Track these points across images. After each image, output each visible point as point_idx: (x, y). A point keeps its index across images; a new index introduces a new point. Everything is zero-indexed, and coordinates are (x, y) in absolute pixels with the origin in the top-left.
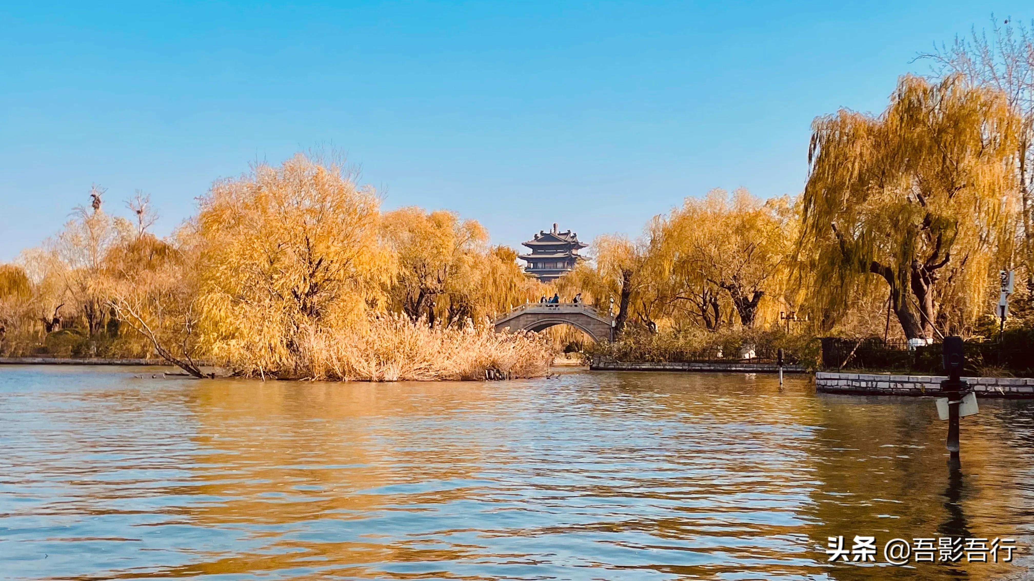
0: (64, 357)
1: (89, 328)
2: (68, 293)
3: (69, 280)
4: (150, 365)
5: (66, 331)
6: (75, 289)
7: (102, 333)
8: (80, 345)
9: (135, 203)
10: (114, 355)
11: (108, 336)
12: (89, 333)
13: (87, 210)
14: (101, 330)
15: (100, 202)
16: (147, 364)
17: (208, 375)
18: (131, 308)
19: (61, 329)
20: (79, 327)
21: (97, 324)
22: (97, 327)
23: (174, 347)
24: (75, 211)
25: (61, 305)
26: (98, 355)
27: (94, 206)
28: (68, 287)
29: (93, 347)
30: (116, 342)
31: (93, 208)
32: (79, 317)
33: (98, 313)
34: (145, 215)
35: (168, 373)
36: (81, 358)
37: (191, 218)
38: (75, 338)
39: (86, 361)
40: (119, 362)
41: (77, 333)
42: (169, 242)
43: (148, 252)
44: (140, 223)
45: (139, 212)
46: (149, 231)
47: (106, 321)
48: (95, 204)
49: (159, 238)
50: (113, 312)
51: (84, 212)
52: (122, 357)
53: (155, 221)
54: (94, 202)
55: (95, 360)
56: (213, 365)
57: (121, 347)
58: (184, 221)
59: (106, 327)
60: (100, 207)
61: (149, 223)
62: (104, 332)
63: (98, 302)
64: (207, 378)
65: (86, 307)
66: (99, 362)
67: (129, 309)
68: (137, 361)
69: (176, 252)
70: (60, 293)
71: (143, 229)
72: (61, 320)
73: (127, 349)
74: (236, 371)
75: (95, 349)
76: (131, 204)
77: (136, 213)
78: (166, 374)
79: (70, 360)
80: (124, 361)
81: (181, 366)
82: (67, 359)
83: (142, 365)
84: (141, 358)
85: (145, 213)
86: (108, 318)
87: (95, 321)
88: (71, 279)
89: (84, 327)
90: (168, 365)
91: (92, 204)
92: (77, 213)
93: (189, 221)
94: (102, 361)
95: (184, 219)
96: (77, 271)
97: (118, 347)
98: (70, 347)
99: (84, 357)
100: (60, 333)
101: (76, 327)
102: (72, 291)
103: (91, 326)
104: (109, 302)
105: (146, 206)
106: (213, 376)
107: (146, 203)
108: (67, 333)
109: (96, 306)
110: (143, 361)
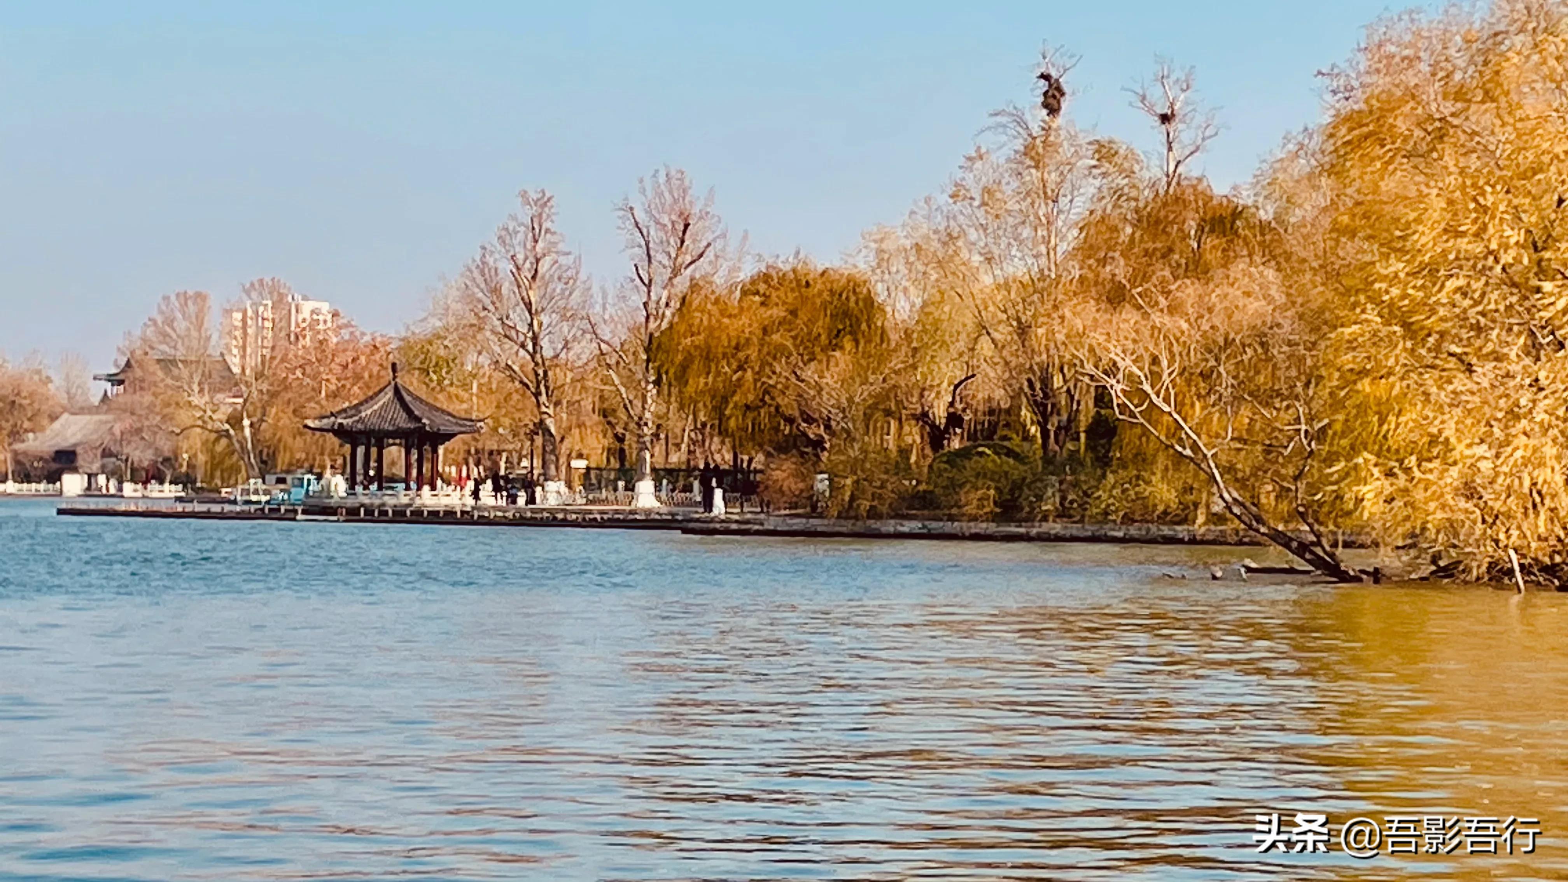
0: (974, 519)
1: (1040, 441)
2: (985, 341)
3: (986, 308)
4: (1203, 542)
5: (980, 449)
6: (1002, 333)
7: (1073, 454)
8: (1017, 486)
9: (1155, 93)
10: (1106, 513)
11: (1088, 460)
12: (1040, 453)
13: (1028, 117)
14: (1070, 446)
15: (1063, 94)
16: (1193, 541)
17: (1363, 572)
18: (1153, 387)
19: (968, 444)
20: (1014, 436)
21: (1059, 428)
22: (1061, 438)
23: (1269, 492)
24: (999, 119)
25: (967, 378)
26: (1063, 513)
27: (1045, 105)
28: (983, 328)
29: (1050, 492)
30: (1111, 478)
31: (1045, 112)
32: (1013, 411)
33: (1063, 400)
34: (1181, 126)
35: (1253, 565)
36: (1019, 522)
37: (1306, 129)
38: (1006, 468)
39: (1034, 531)
40: (1120, 534)
41: (1010, 453)
42: (1246, 198)
43: (1191, 226)
44: (1170, 149)
45: (1165, 119)
46: (1191, 169)
47: (1084, 421)
48: (1051, 101)
49: (1220, 188)
50: (1102, 397)
51: (1021, 122)
52: (1128, 519)
53: (1208, 141)
54: (1045, 94)
55: (1055, 527)
56: (1377, 545)
57: (1124, 491)
58: (1287, 139)
59: (1083, 436)
60: (1064, 105)
61: (1192, 148)
62: (1078, 451)
63: (1061, 370)
64: (1360, 580)
65: (1029, 381)
66: (1068, 533)
67: (1147, 387)
68: (1166, 531)
69: (1264, 227)
70: (961, 345)
71: (1179, 163)
72: (966, 418)
73: (1139, 497)
74: (1442, 563)
75: (1058, 495)
76: (1143, 98)
77: (1157, 122)
78: (1249, 570)
79: (992, 528)
80: (1133, 531)
81: (1287, 546)
82: (984, 525)
83: (1181, 541)
84: (1179, 523)
85: (1181, 121)
86: (1087, 410)
87: (1055, 420)
88: (991, 308)
89: (1027, 437)
90: (1252, 543)
91: (1042, 99)
92: (1005, 126)
93: (1300, 138)
94: (1074, 529)
95: (1289, 133)
96: (1006, 283)
97: (1114, 492)
98: (992, 492)
99: (1029, 519)
100: (964, 453)
101: (1005, 438)
102: (993, 340)
103: (1045, 434)
104: (1089, 368)
105: (1186, 103)
106: (1377, 576)
107: (1183, 91)
108: (981, 454)
109: (1057, 382)
110: (1181, 531)
